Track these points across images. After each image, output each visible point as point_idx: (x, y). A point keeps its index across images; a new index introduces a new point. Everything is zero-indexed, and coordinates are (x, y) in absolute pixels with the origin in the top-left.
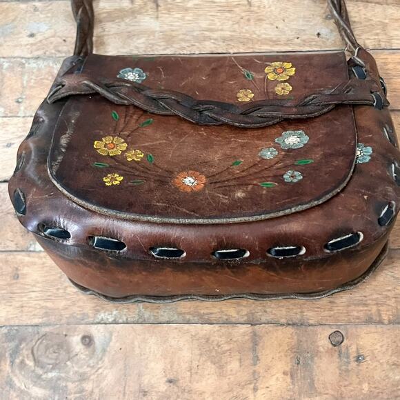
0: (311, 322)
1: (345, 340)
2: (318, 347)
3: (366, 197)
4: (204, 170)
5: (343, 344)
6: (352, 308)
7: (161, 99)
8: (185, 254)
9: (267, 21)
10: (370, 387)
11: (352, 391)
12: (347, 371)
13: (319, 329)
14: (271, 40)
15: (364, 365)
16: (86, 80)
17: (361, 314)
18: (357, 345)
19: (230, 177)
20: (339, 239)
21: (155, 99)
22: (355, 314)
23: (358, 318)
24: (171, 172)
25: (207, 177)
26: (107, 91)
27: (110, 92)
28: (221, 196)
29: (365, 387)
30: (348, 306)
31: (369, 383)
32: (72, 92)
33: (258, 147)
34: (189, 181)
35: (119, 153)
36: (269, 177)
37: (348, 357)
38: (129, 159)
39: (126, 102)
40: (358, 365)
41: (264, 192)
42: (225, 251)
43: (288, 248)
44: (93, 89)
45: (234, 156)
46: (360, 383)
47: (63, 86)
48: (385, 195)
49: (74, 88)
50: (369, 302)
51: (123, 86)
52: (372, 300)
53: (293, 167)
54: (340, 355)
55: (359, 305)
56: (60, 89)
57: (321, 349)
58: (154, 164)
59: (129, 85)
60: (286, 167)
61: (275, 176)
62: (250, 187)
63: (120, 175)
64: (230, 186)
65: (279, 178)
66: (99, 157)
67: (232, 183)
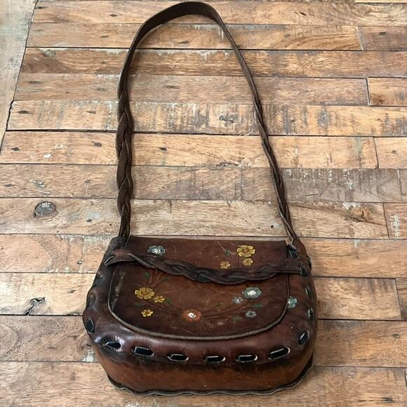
3: (292, 327)
4: (199, 309)
8: (188, 359)
9: (240, 217)
16: (129, 253)
19: (215, 313)
20: (277, 351)
21: (171, 266)
24: (181, 310)
25: (202, 313)
26: (142, 260)
28: (210, 324)
33: (232, 296)
34: (191, 315)
35: (150, 298)
36: (237, 314)
38: (156, 302)
39: (153, 267)
41: (235, 323)
42: (211, 357)
43: (247, 356)
44: (134, 259)
45: (218, 301)
47: (115, 256)
48: (303, 327)
49: (122, 258)
51: (151, 257)
52: (304, 399)
53: (251, 309)
55: (295, 402)
56: (112, 258)
58: (171, 305)
59: (155, 256)
60: (248, 309)
61: (241, 314)
62: (227, 319)
63: (151, 311)
64: (215, 319)
65: (243, 315)
66: (138, 300)
67: (216, 317)
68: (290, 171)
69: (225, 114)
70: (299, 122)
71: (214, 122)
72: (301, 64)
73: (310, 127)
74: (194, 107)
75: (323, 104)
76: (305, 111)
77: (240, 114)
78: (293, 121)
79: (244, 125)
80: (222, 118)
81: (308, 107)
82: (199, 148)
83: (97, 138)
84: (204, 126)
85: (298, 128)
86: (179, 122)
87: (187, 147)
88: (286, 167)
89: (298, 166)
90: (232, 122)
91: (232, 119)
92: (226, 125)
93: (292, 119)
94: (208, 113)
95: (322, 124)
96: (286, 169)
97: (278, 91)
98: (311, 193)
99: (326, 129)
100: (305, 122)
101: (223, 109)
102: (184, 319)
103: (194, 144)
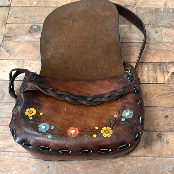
0: (151, 130)
1: (163, 136)
2: (153, 138)
3: (131, 131)
5: (162, 138)
6: (165, 126)
7: (63, 95)
8: (70, 152)
9: (136, 33)
10: (171, 152)
11: (165, 153)
12: (163, 146)
13: (154, 133)
14: (137, 39)
15: (169, 144)
16: (36, 85)
17: (168, 128)
18: (167, 138)
20: (122, 146)
21: (60, 95)
22: (166, 128)
23: (167, 129)
26: (43, 90)
27: (44, 91)
29: (170, 152)
30: (164, 125)
31: (171, 151)
32: (31, 89)
37: (164, 142)
39: (50, 95)
40: (167, 145)
42: (84, 151)
43: (105, 149)
44: (38, 89)
46: (168, 151)
47: (27, 86)
48: (137, 130)
49: (31, 88)
50: (171, 124)
51: (49, 89)
52: (172, 124)
54: (161, 141)
55: (167, 125)
56: (26, 87)
57: (154, 139)
59: (51, 88)
89: (167, 7)
96: (160, 8)
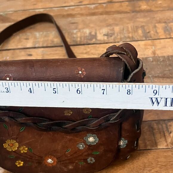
4: (55, 154)
19: (66, 158)
24: (42, 157)
25: (57, 159)
28: (64, 168)
33: (77, 142)
34: (50, 161)
35: (16, 149)
36: (82, 159)
38: (22, 152)
41: (80, 166)
45: (67, 147)
53: (91, 155)
58: (33, 153)
60: (89, 155)
61: (84, 160)
62: (75, 164)
63: (22, 161)
64: (66, 163)
65: (85, 160)
66: (9, 152)
67: (67, 162)
68: (151, 58)
69: (106, 33)
70: (152, 32)
71: (100, 37)
72: (148, 6)
73: (160, 34)
74: (87, 31)
75: (165, 22)
76: (155, 27)
77: (116, 32)
78: (149, 32)
79: (119, 37)
80: (105, 35)
81: (157, 25)
82: (92, 51)
83: (29, 52)
84: (94, 40)
85: (152, 36)
86: (79, 39)
87: (85, 51)
88: (149, 56)
89: (156, 55)
90: (111, 36)
91: (111, 35)
92: (108, 38)
93: (148, 31)
94: (96, 33)
95: (167, 32)
96: (148, 57)
97: (137, 19)
98: (167, 69)
99: (170, 34)
100: (156, 32)
101: (105, 30)
102: (46, 165)
103: (88, 50)
